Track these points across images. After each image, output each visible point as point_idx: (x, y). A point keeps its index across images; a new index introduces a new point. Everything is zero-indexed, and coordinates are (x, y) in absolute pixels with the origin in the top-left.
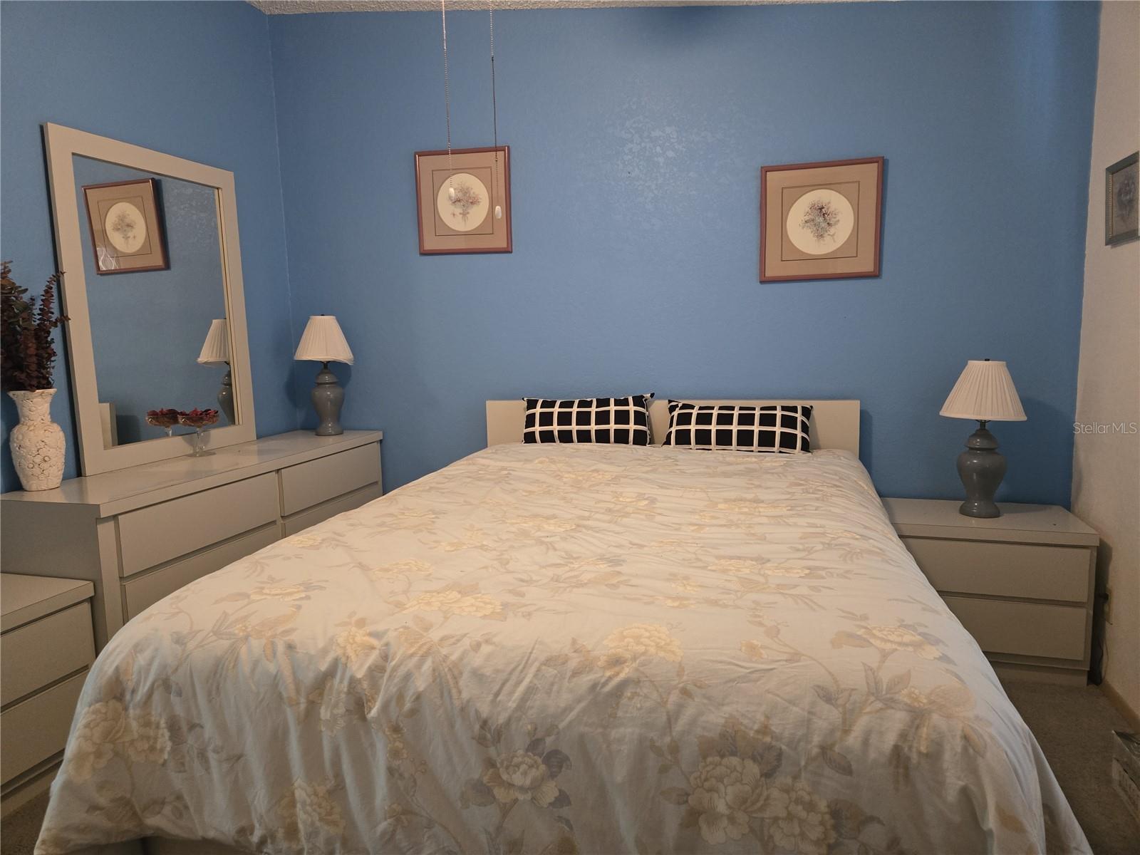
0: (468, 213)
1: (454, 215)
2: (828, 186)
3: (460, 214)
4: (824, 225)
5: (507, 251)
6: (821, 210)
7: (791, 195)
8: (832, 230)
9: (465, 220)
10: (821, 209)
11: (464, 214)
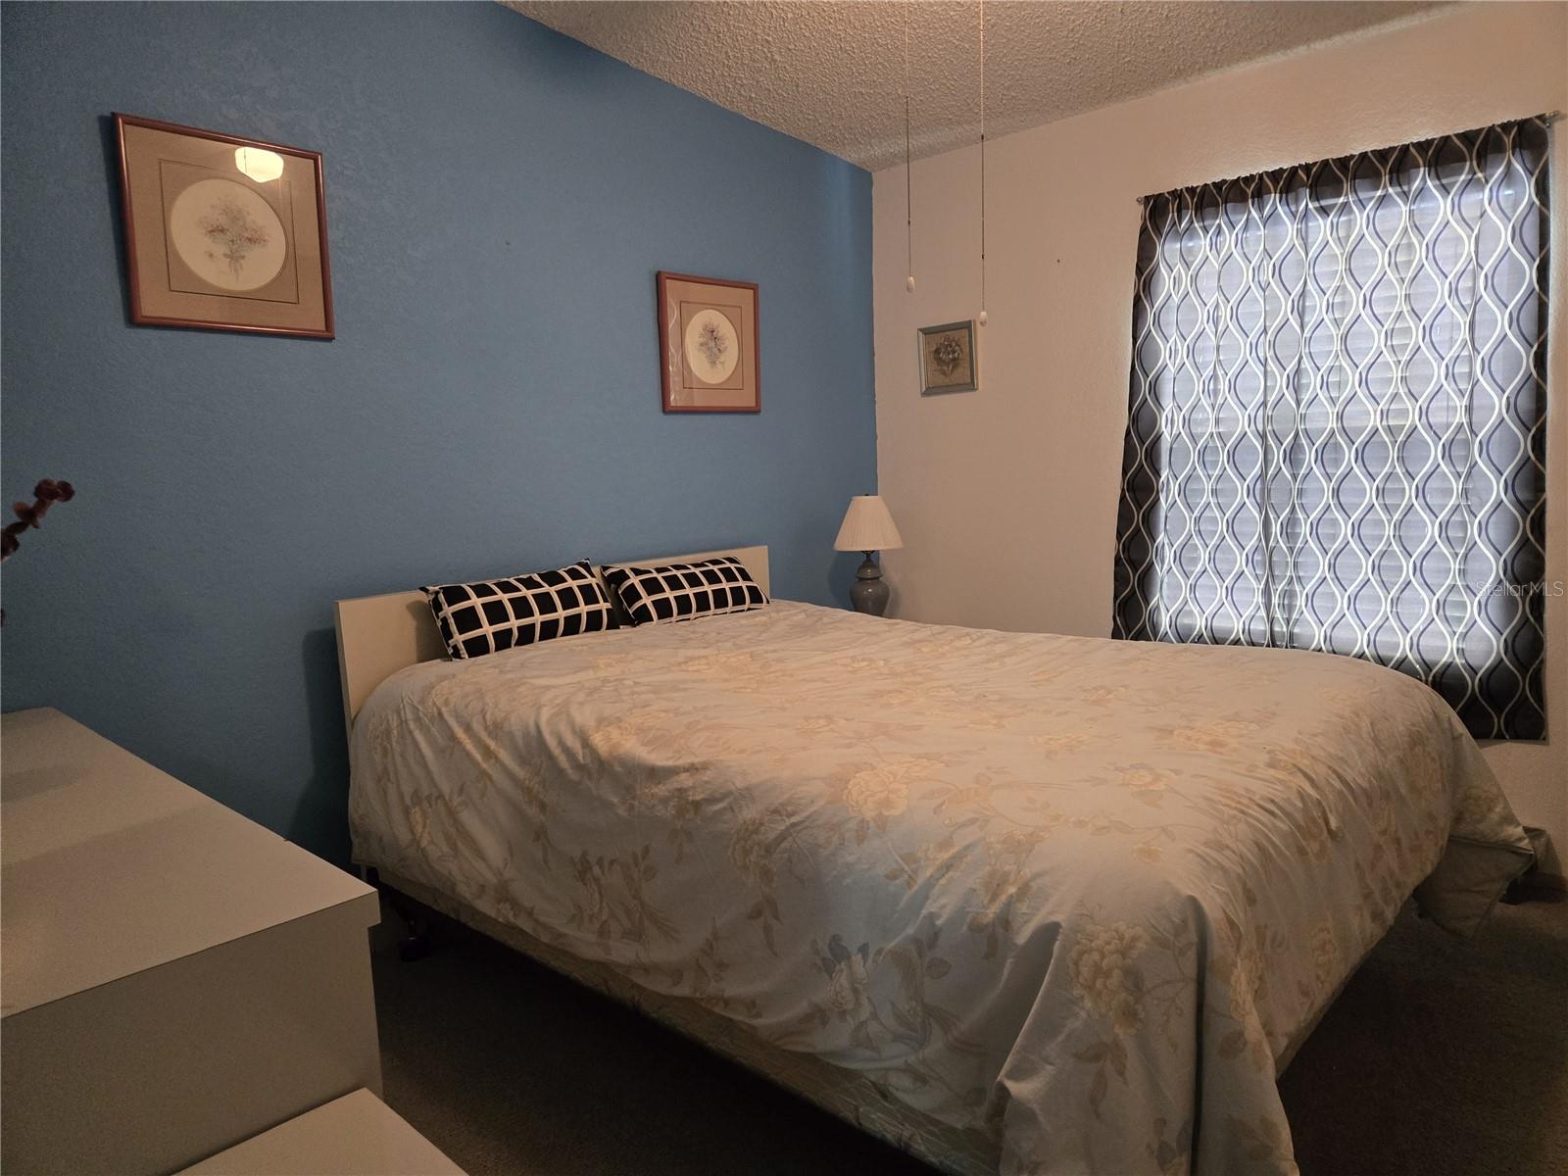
0: (243, 257)
1: (211, 255)
2: (718, 308)
3: (225, 255)
4: (715, 350)
5: (327, 337)
6: (711, 333)
7: (688, 308)
8: (722, 358)
9: (236, 271)
10: (713, 332)
11: (234, 258)
